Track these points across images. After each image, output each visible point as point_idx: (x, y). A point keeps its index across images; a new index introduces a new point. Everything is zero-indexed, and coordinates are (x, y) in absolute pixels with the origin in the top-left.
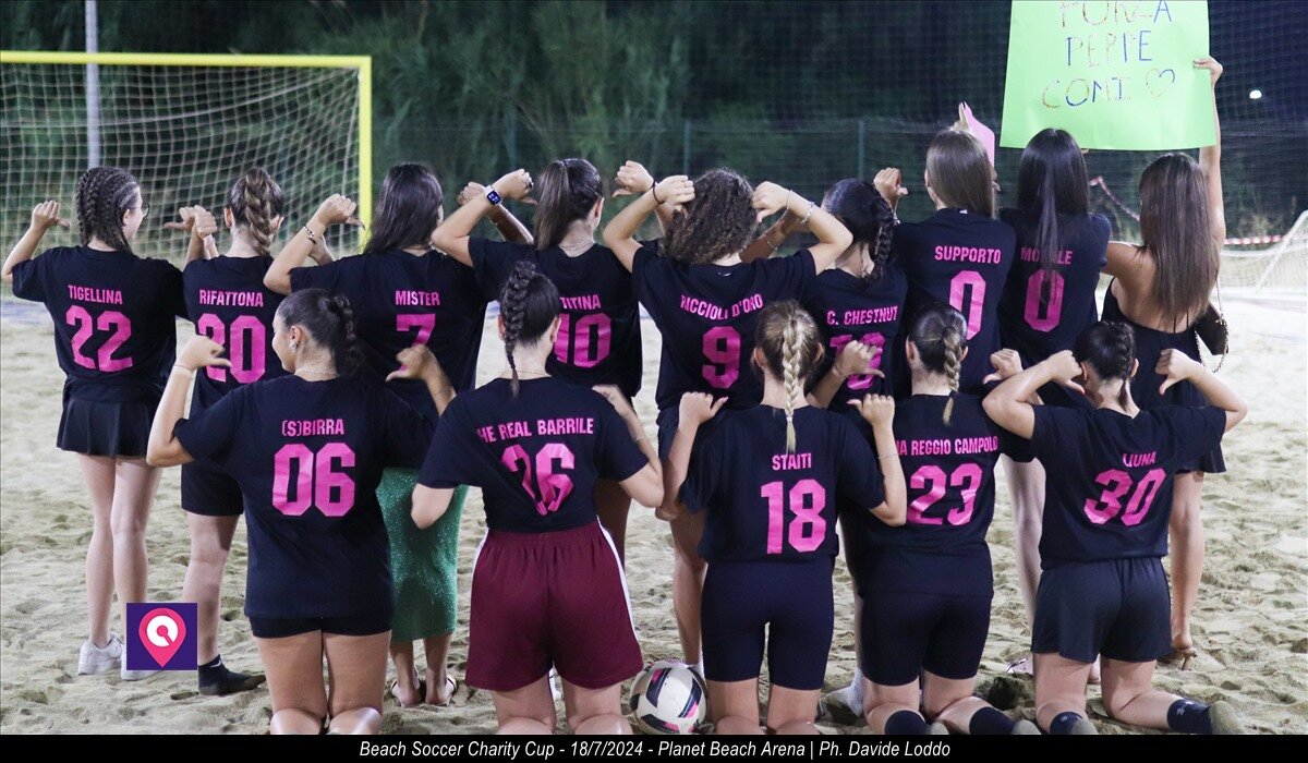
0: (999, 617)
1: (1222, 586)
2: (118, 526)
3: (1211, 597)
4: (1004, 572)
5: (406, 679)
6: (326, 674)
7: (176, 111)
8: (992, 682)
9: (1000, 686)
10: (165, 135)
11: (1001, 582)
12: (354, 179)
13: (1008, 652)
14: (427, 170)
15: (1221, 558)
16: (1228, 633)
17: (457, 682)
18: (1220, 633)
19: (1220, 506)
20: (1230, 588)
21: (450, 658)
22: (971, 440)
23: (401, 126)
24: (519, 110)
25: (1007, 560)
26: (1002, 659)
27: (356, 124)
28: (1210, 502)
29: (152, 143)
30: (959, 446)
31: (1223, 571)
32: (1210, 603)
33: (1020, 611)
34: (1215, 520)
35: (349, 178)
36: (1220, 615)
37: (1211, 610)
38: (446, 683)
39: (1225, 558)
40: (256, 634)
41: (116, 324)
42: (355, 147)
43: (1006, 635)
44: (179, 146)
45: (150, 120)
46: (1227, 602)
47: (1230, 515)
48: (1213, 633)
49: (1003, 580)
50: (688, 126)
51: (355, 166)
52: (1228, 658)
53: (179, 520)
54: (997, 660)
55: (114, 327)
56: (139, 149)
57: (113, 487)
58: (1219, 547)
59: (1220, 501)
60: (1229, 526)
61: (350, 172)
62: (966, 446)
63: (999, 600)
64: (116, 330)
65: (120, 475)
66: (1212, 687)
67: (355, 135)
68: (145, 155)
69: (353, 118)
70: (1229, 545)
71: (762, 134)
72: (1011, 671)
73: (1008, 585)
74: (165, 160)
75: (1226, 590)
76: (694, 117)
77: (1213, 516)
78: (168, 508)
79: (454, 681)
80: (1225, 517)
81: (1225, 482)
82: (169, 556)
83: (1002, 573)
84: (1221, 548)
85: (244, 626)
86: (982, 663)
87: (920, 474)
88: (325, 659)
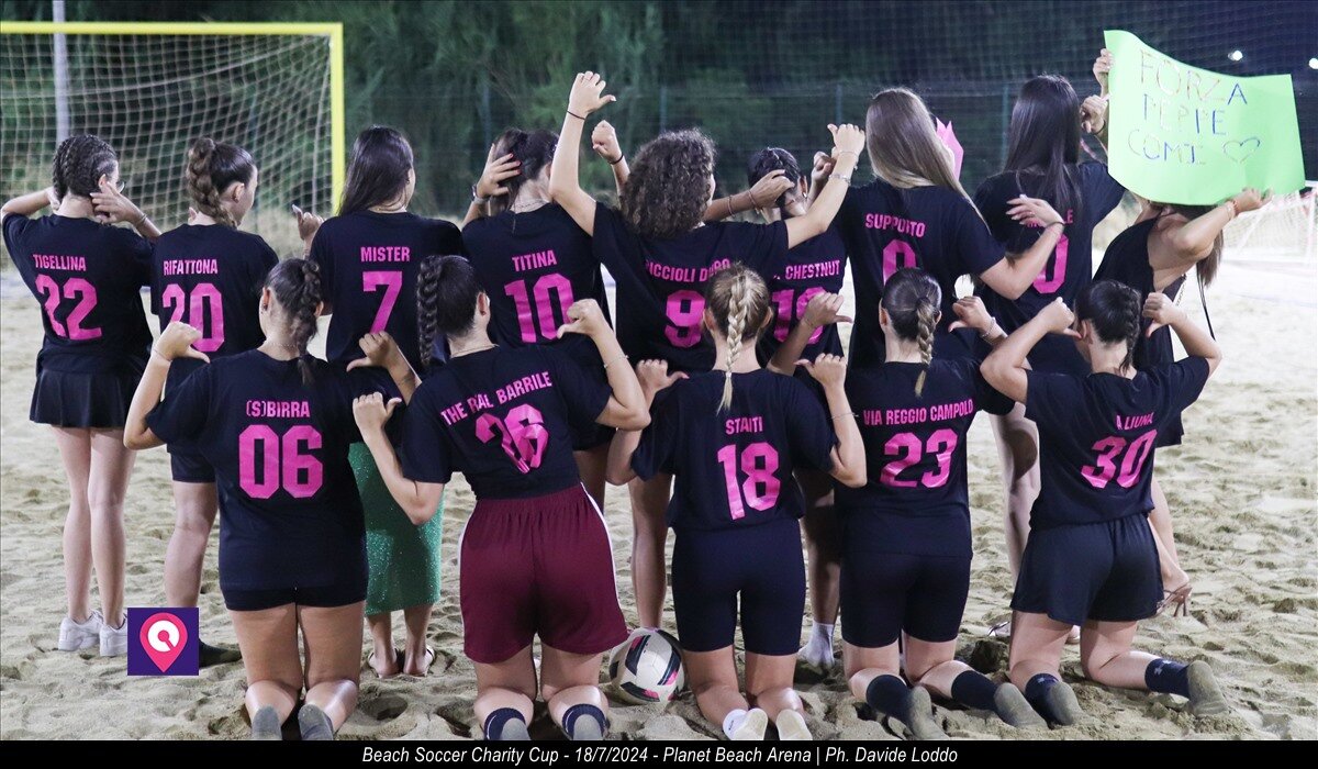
0: (980, 581)
1: (1205, 547)
2: (95, 499)
3: (1193, 558)
4: (985, 536)
5: (382, 650)
6: (301, 645)
7: (145, 80)
8: (974, 646)
9: (983, 648)
10: (134, 104)
11: (982, 546)
12: (326, 149)
13: (989, 615)
14: (396, 133)
15: (1203, 519)
16: (1210, 594)
17: (436, 653)
18: (1203, 594)
19: (1202, 467)
20: (1212, 549)
21: (430, 629)
22: (946, 406)
23: (374, 94)
24: (493, 79)
25: (989, 524)
26: (984, 622)
27: (328, 92)
28: (1193, 464)
29: (121, 112)
30: (935, 413)
31: (1205, 531)
32: (1193, 564)
33: (1001, 574)
34: (1197, 482)
35: (321, 146)
36: (1203, 576)
37: (1193, 571)
38: (424, 653)
39: (1207, 519)
40: (230, 607)
41: (81, 292)
42: (327, 116)
43: (987, 599)
44: (148, 115)
45: (119, 89)
46: (1210, 563)
47: (1212, 477)
48: (1195, 595)
49: (984, 544)
50: (665, 93)
51: (327, 135)
52: (1210, 618)
53: (153, 493)
54: (978, 624)
55: (79, 295)
56: (108, 119)
57: (89, 459)
58: (1200, 508)
59: (1202, 462)
60: (1211, 487)
61: (321, 141)
62: (943, 412)
63: (978, 563)
64: (81, 298)
65: (96, 449)
66: (1195, 648)
67: (327, 103)
68: (114, 125)
69: (324, 86)
70: (1211, 507)
71: (739, 99)
72: (993, 634)
73: (990, 548)
74: (134, 129)
75: (1208, 551)
76: (671, 82)
77: (1194, 478)
78: (142, 481)
79: (432, 651)
80: (1207, 478)
81: (1207, 443)
82: (142, 530)
83: (984, 537)
84: (1204, 508)
85: (219, 599)
86: (962, 626)
87: (894, 441)
88: (300, 632)
